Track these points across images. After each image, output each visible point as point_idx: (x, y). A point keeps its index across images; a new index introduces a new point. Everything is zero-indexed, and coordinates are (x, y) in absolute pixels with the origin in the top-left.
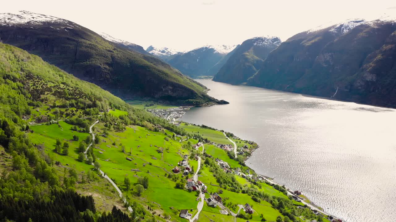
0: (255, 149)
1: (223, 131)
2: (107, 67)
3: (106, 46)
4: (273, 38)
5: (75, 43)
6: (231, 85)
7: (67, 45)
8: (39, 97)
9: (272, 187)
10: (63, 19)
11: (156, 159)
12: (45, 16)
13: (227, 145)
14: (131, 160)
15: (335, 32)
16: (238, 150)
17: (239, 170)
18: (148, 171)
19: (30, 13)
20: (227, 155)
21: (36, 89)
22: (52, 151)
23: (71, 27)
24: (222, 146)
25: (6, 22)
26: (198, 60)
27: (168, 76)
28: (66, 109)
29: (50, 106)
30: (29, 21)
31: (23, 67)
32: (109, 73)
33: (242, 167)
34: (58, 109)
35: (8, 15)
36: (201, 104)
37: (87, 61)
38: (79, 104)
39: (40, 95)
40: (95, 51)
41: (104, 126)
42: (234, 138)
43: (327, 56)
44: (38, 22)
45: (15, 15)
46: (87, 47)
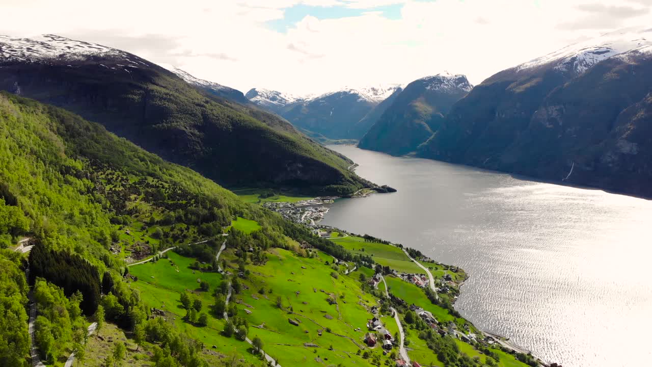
0: (464, 281)
1: (401, 246)
2: (196, 132)
3: (193, 98)
4: (457, 78)
5: (142, 92)
6: (390, 156)
7: (130, 96)
8: (124, 206)
9: (512, 357)
10: (118, 50)
11: (331, 319)
12: (88, 44)
13: (417, 274)
14: (297, 325)
15: (564, 70)
16: (437, 285)
17: (453, 327)
18: (331, 347)
19: (63, 39)
20: (426, 297)
21: (115, 190)
22: (182, 319)
23: (134, 65)
24: (410, 277)
25: (24, 55)
26: (331, 113)
27: (295, 146)
28: (171, 226)
29: (144, 222)
30: (62, 53)
31: (84, 148)
32: (198, 143)
33: (455, 319)
34: (159, 228)
35: (25, 42)
36: (350, 193)
37: (163, 122)
38: (190, 216)
39: (124, 202)
40: (175, 106)
41: (235, 256)
42: (424, 261)
43: (553, 111)
44: (77, 56)
45: (37, 42)
46: (161, 99)
